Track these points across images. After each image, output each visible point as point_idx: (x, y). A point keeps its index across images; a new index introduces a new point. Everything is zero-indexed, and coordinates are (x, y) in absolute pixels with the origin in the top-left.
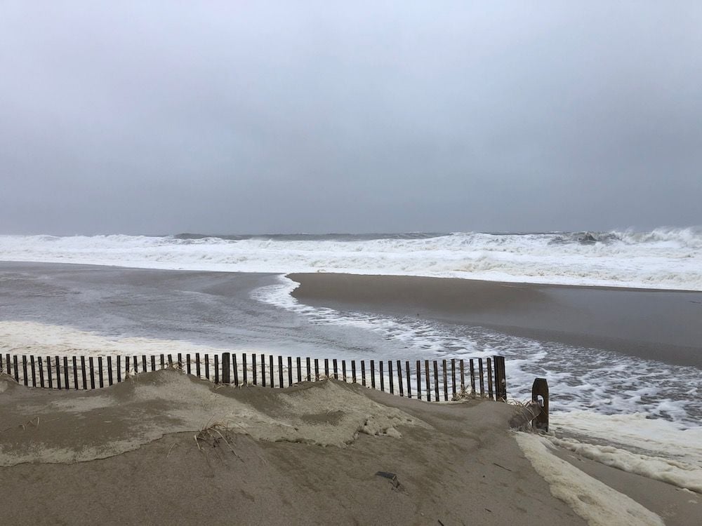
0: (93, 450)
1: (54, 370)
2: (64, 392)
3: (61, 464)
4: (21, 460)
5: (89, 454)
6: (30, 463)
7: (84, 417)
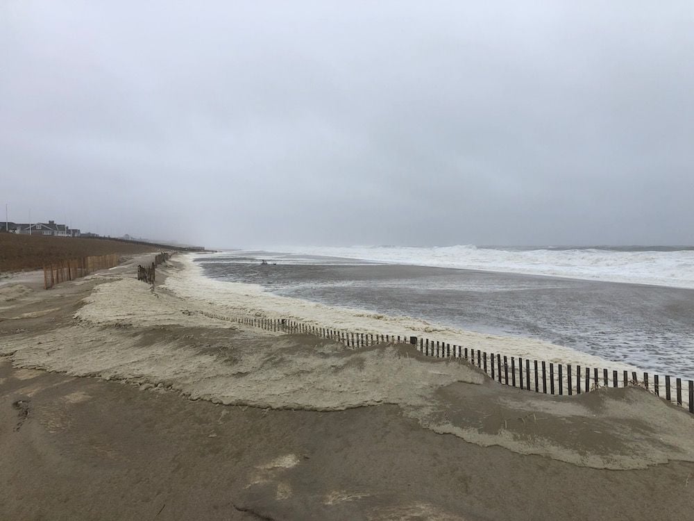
0: (598, 458)
1: (503, 369)
2: (526, 392)
3: (572, 464)
4: (531, 450)
5: (595, 461)
6: (542, 456)
7: (570, 422)
